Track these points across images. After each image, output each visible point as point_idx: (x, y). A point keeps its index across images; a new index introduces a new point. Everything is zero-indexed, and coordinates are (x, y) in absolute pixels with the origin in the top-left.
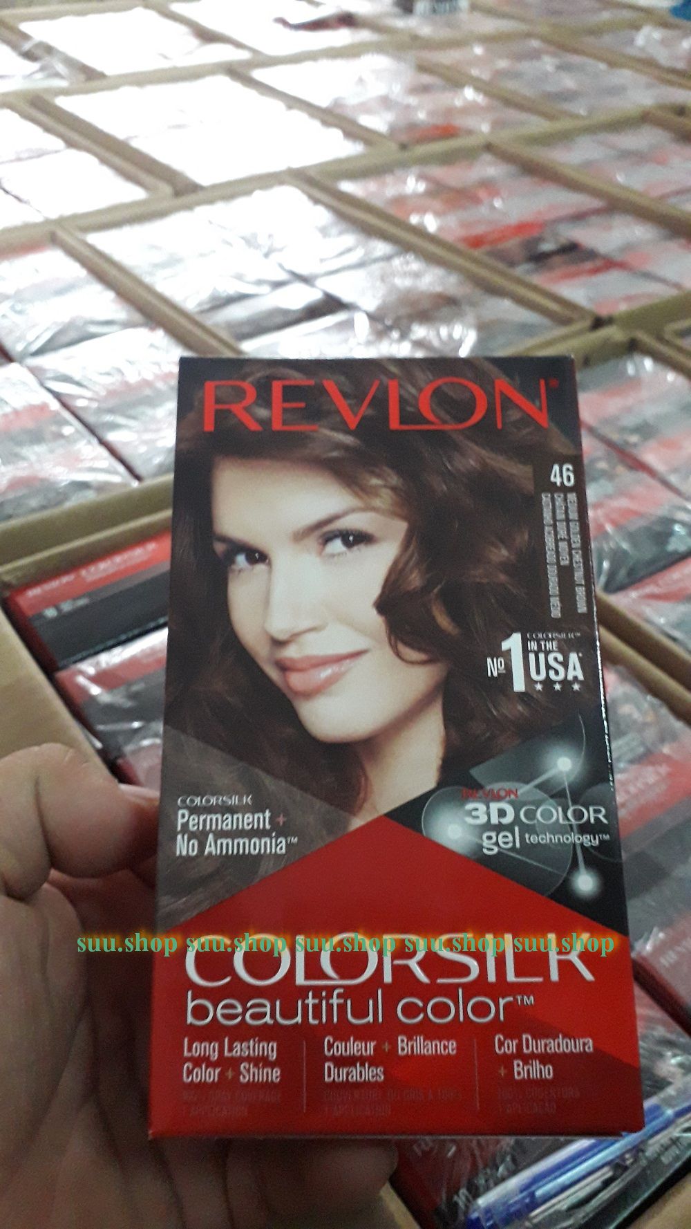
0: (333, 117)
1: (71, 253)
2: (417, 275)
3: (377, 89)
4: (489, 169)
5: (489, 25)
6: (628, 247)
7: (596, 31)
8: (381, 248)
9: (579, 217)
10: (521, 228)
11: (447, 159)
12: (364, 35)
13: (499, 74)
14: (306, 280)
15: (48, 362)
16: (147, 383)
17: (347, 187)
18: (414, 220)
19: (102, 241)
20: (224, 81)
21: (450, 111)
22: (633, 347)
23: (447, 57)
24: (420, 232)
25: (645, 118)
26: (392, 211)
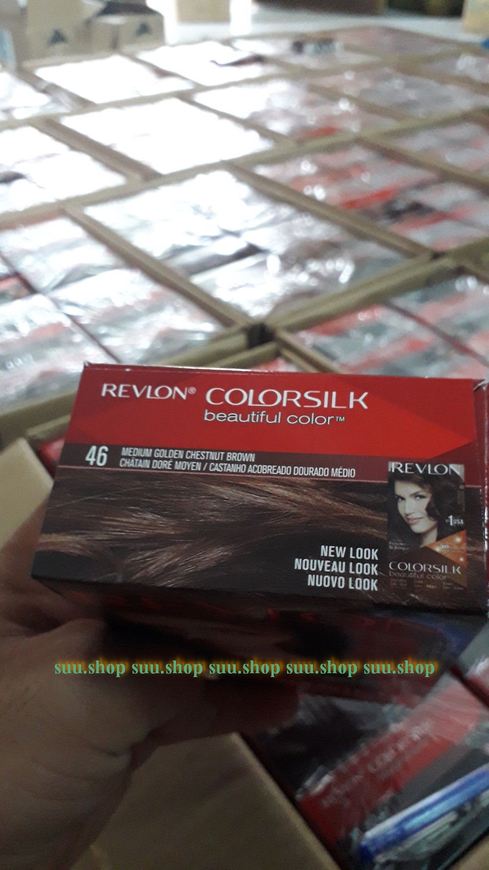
0: (251, 123)
1: (76, 221)
2: (309, 229)
3: (280, 103)
4: (359, 155)
5: (356, 59)
6: (456, 204)
7: (430, 60)
8: (285, 211)
9: (421, 186)
10: (382, 194)
11: (330, 149)
12: (270, 69)
13: (364, 91)
14: (237, 234)
15: (62, 294)
16: (127, 307)
17: (263, 171)
18: (308, 191)
19: (94, 212)
20: (176, 102)
21: (331, 118)
22: (461, 272)
23: (328, 82)
24: (312, 199)
25: (466, 118)
26: (292, 187)
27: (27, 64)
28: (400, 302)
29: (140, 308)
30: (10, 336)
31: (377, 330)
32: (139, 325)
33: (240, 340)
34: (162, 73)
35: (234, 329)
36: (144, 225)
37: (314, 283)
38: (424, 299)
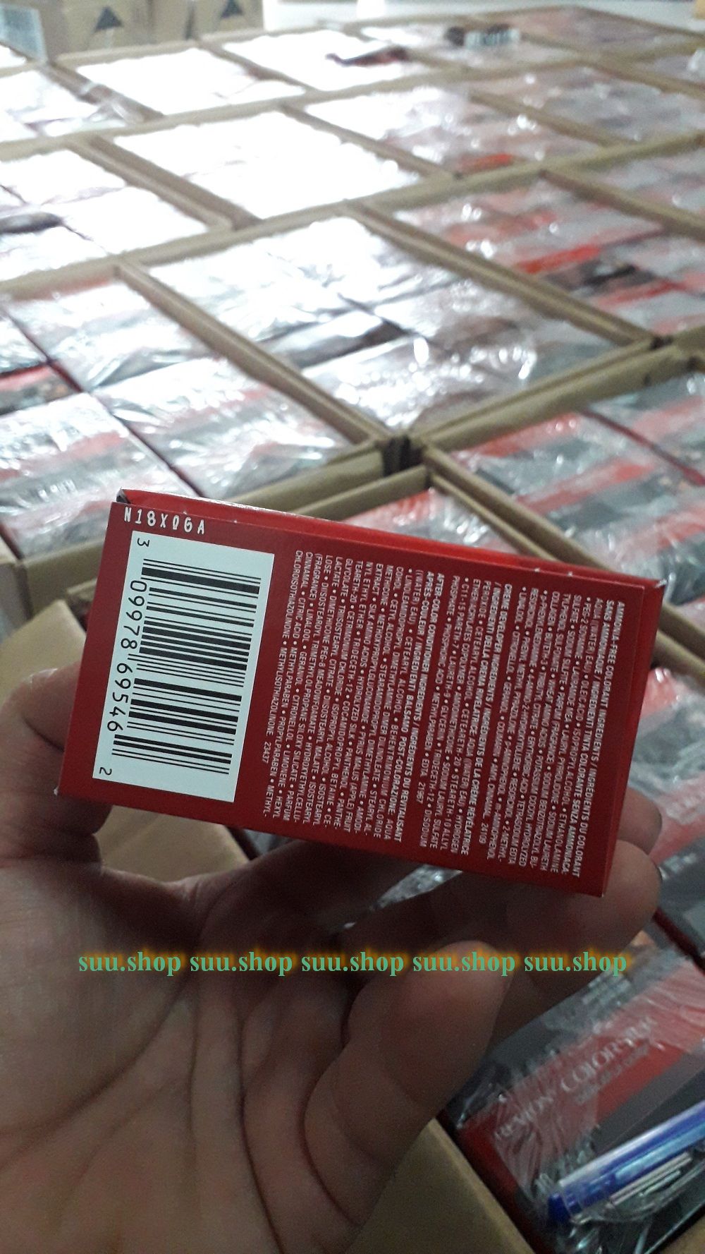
0: (387, 149)
1: (135, 286)
2: (475, 301)
3: (431, 120)
4: (544, 195)
5: (541, 55)
6: (683, 270)
7: (649, 57)
8: (439, 275)
9: (635, 241)
10: (577, 252)
11: (502, 187)
12: (416, 69)
13: (551, 102)
14: (366, 308)
15: (116, 392)
16: (213, 411)
17: (403, 216)
18: (471, 247)
19: (165, 274)
20: (278, 117)
21: (503, 140)
22: (694, 366)
23: (500, 88)
24: (477, 258)
25: (700, 141)
26: (449, 239)
27: (63, 58)
28: (605, 409)
29: (229, 414)
30: (43, 451)
31: (573, 449)
32: (228, 438)
33: (373, 461)
34: (260, 74)
35: (365, 445)
36: (234, 292)
37: (479, 379)
38: (639, 406)
